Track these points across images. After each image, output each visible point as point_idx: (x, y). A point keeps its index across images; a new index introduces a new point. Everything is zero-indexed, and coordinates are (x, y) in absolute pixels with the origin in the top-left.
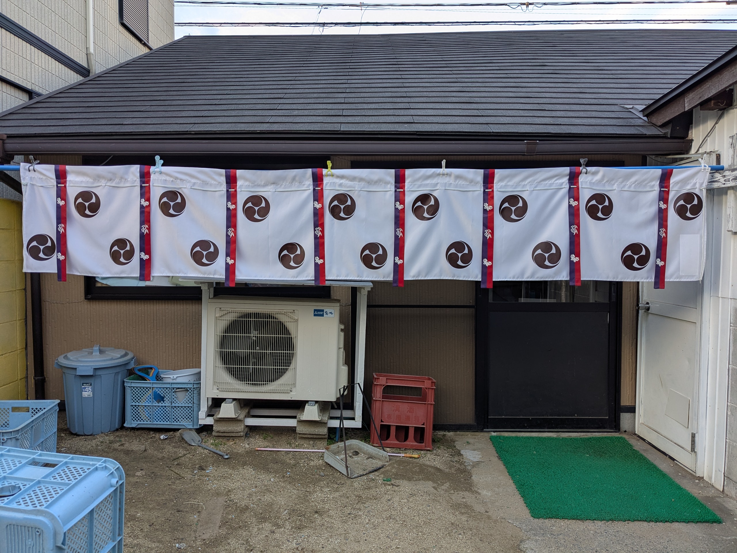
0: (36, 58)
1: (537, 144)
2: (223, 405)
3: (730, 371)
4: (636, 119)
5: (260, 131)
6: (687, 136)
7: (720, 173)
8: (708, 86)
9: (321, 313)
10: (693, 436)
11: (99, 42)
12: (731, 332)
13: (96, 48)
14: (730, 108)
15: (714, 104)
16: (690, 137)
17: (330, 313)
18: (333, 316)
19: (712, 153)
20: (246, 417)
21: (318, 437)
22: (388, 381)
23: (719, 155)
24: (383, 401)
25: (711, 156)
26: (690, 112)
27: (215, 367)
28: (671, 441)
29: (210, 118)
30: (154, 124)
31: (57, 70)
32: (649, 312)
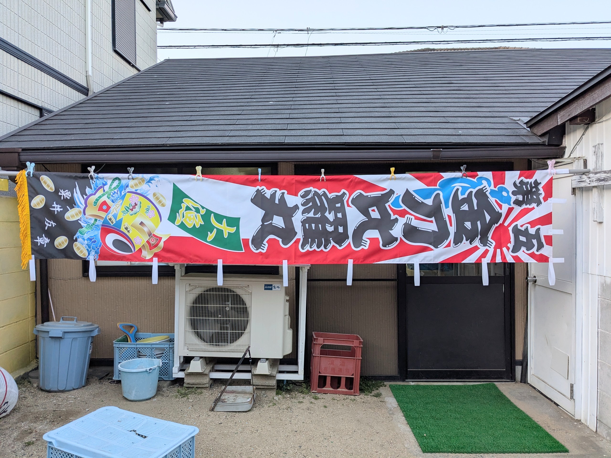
0: (46, 81)
1: (441, 151)
2: (192, 362)
3: (599, 334)
4: (522, 130)
5: (221, 143)
6: (562, 144)
7: (586, 175)
8: (575, 106)
9: (270, 287)
10: (572, 386)
11: (96, 66)
12: (599, 302)
13: (94, 71)
14: (593, 123)
15: (580, 120)
16: (563, 145)
17: (277, 287)
18: (279, 289)
19: (580, 158)
20: (210, 371)
21: (268, 387)
22: (325, 341)
23: (586, 160)
24: (321, 357)
25: (580, 160)
26: (563, 126)
27: (185, 331)
28: (556, 390)
29: (182, 132)
30: (137, 138)
31: (62, 90)
32: (536, 284)
